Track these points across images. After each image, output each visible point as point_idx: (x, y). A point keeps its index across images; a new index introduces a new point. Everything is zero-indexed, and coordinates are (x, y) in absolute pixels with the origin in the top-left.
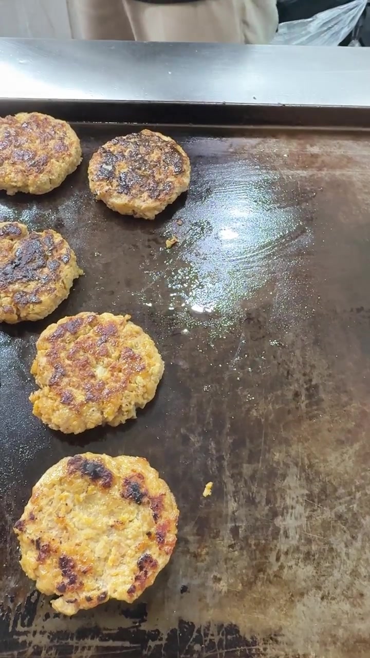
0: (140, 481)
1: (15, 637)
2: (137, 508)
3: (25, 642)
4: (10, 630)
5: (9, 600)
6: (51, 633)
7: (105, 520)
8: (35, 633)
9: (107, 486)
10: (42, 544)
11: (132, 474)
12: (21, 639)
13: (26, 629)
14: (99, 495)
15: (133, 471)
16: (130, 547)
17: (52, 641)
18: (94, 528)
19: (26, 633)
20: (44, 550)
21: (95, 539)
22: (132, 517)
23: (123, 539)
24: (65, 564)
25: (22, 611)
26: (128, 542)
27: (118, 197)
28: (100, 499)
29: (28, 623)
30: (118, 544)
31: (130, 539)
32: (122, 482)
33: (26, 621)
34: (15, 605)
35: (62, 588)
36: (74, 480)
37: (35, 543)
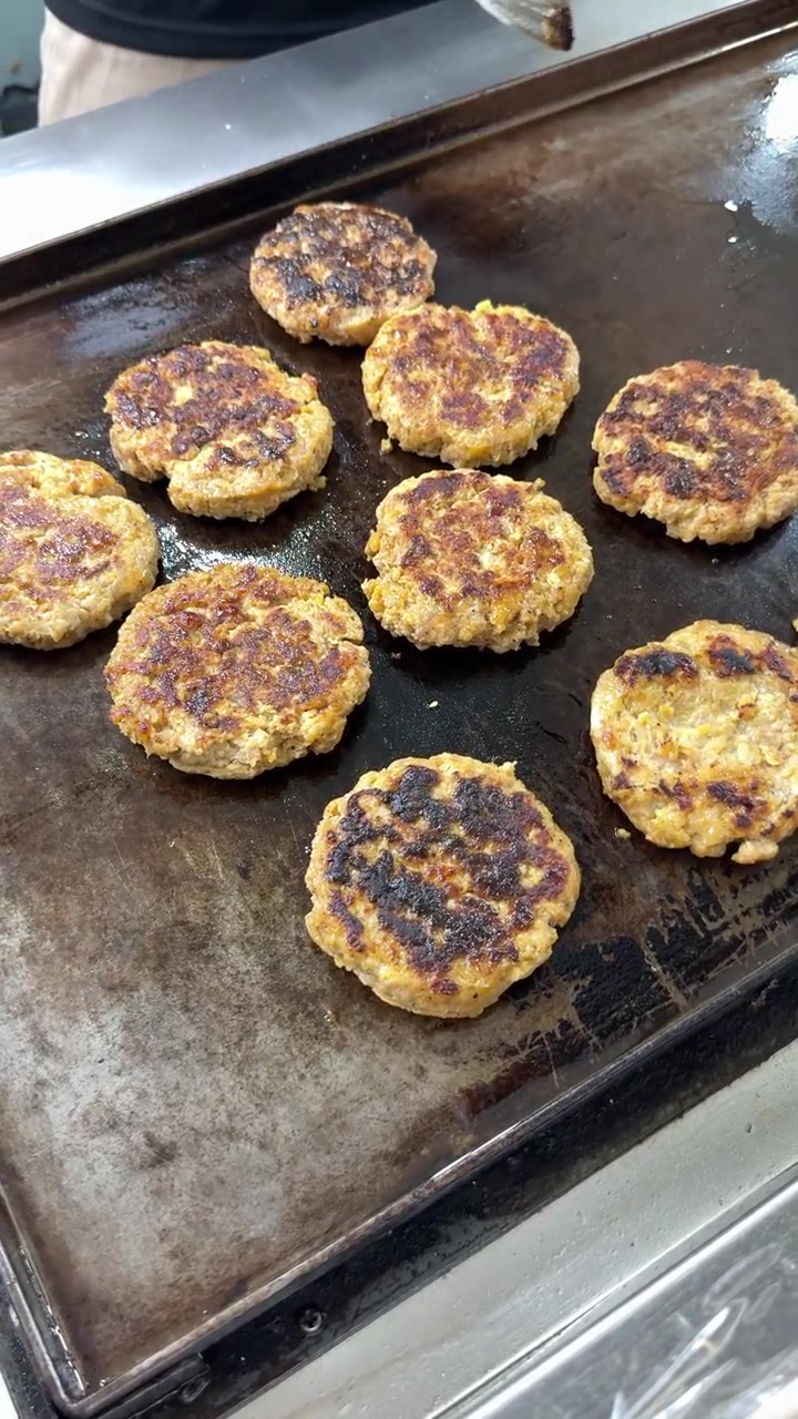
0: (728, 646)
1: (715, 939)
2: (751, 681)
3: (734, 938)
4: (702, 935)
5: (667, 902)
6: (758, 907)
7: (722, 719)
8: (737, 920)
9: (693, 674)
10: (671, 788)
11: (710, 642)
12: (726, 936)
13: (720, 922)
14: (688, 694)
15: (708, 638)
16: (780, 731)
17: (767, 915)
18: (717, 734)
19: (725, 926)
20: (677, 793)
21: (730, 748)
22: (754, 695)
23: (765, 728)
24: (720, 793)
25: (696, 903)
26: (775, 726)
27: (352, 315)
28: (692, 699)
29: (717, 913)
30: (763, 738)
31: (775, 721)
32: (706, 660)
33: (713, 913)
34: (679, 902)
35: (742, 823)
36: (643, 691)
37: (660, 790)
